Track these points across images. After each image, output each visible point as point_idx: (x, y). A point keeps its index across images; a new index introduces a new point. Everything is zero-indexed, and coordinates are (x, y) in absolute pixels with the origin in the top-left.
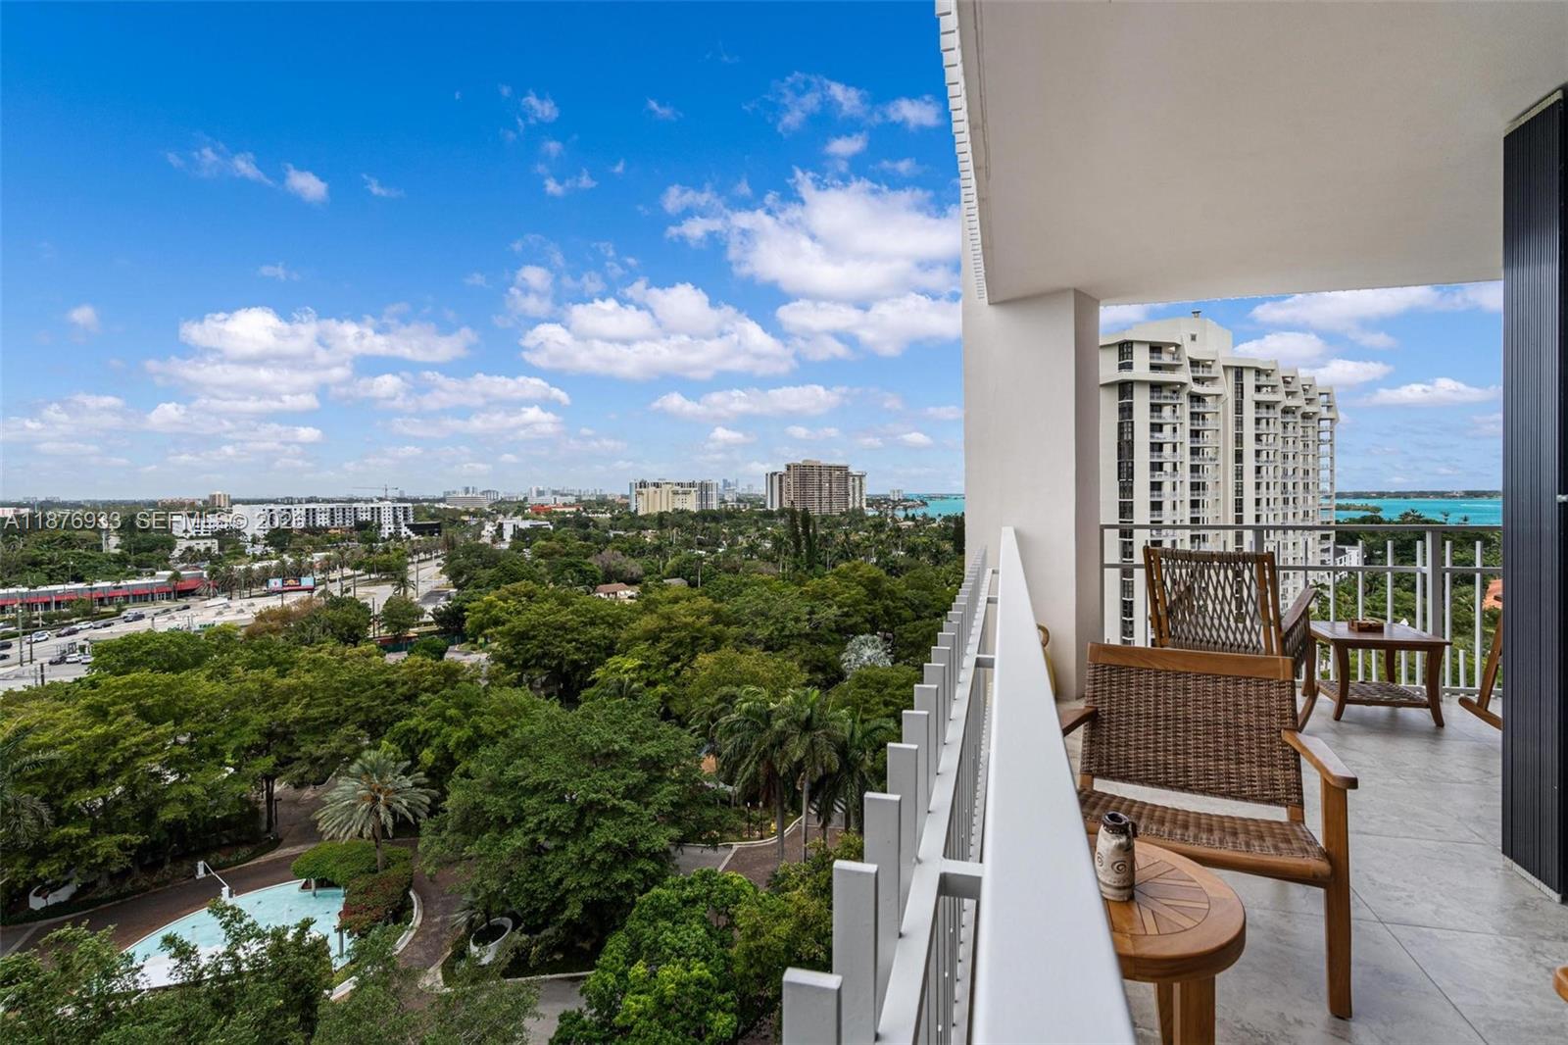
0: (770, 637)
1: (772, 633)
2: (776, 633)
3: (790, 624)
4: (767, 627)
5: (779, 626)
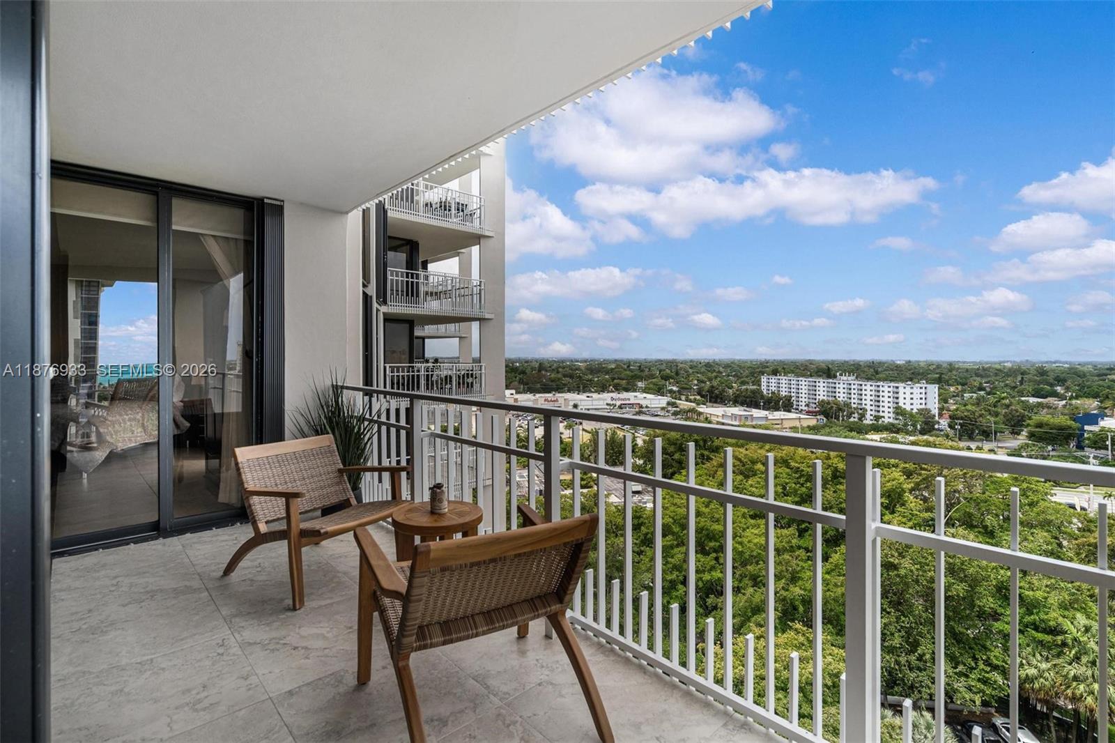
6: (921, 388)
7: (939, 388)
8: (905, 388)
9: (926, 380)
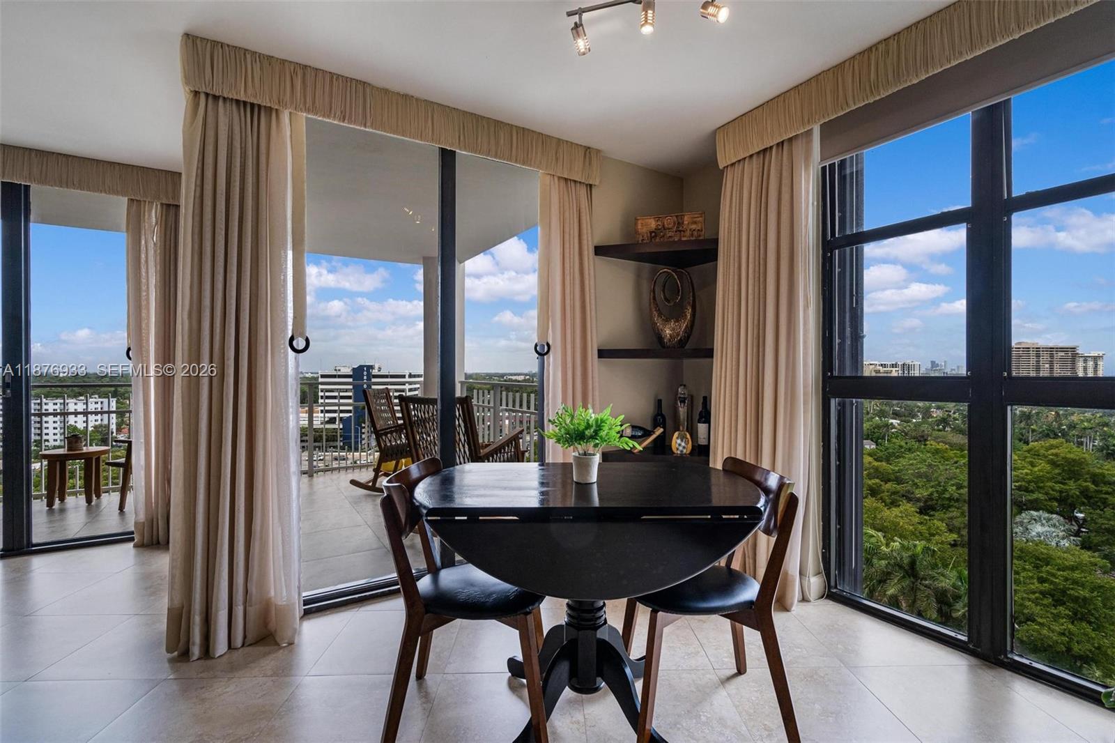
0: (930, 497)
1: (931, 494)
2: (936, 495)
3: (952, 489)
4: (927, 489)
5: (940, 489)
6: (96, 403)
7: (117, 402)
8: (76, 404)
9: (98, 394)
